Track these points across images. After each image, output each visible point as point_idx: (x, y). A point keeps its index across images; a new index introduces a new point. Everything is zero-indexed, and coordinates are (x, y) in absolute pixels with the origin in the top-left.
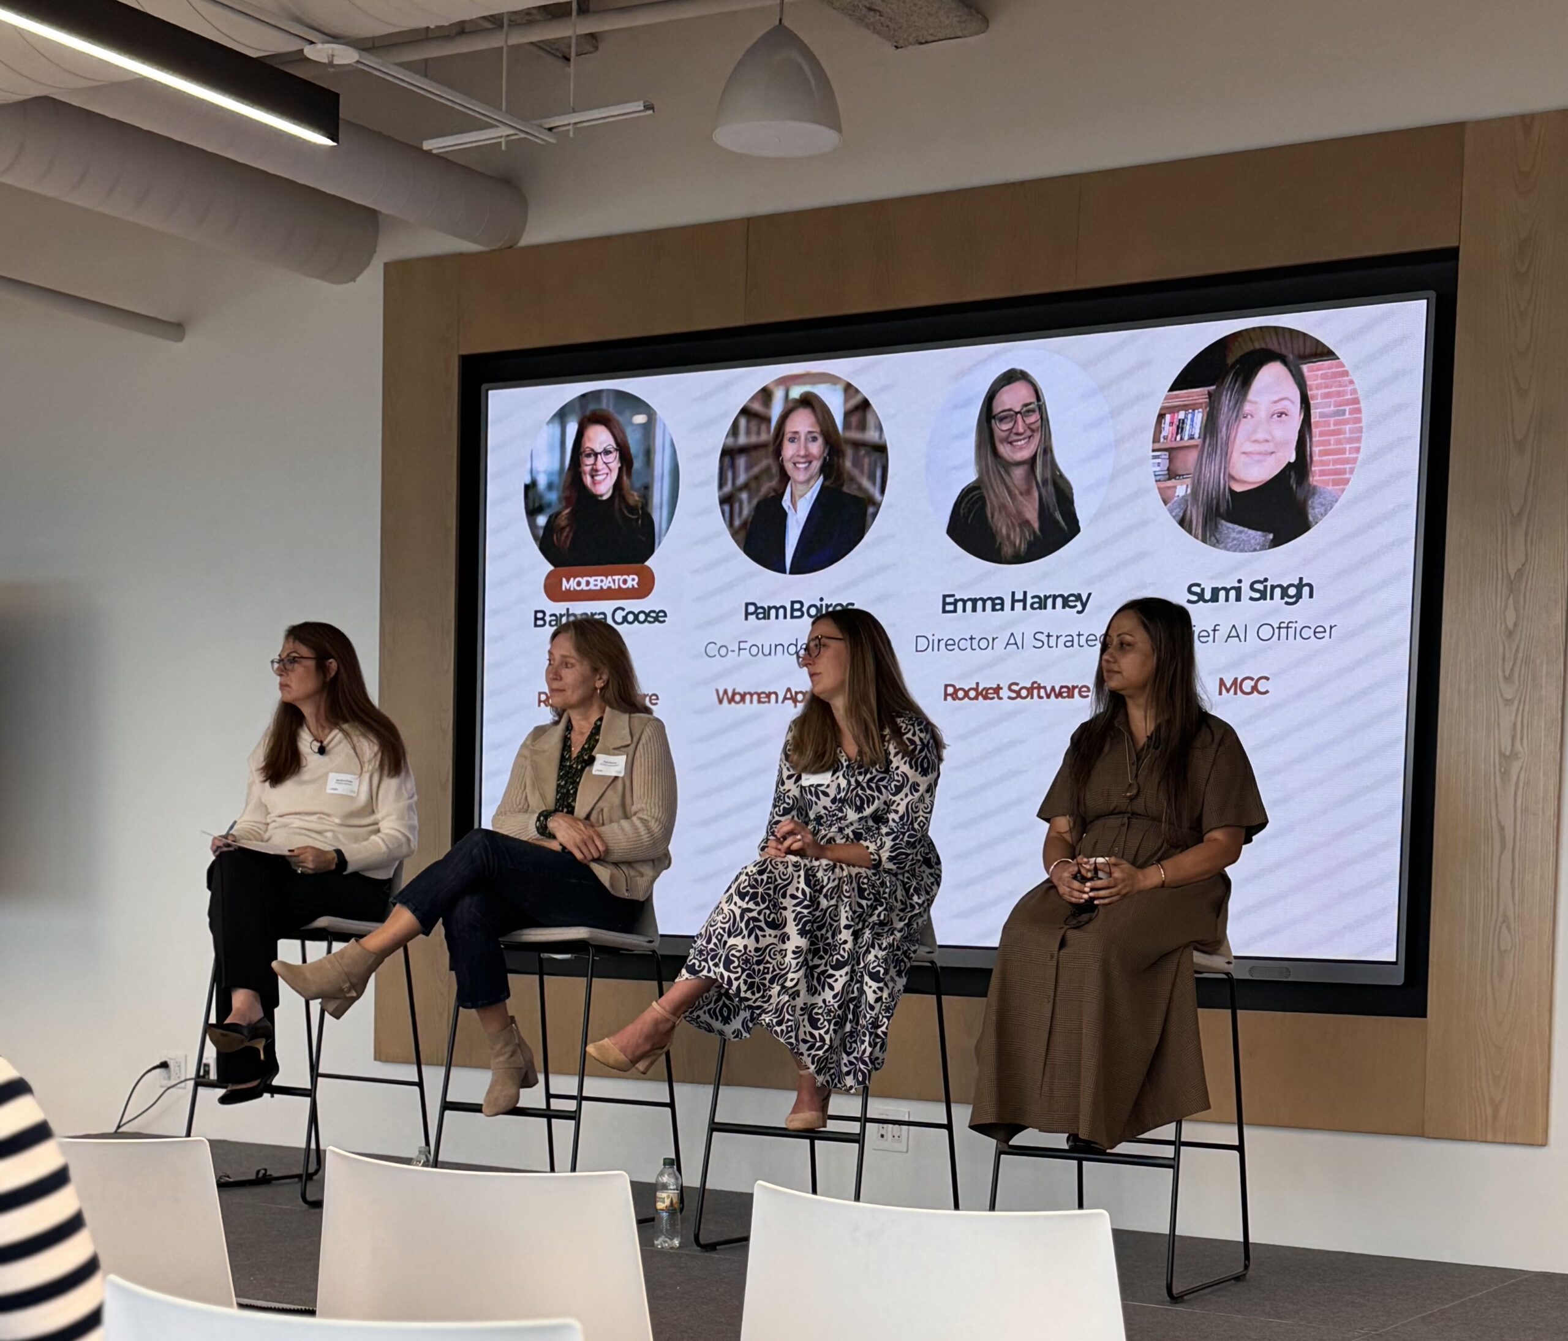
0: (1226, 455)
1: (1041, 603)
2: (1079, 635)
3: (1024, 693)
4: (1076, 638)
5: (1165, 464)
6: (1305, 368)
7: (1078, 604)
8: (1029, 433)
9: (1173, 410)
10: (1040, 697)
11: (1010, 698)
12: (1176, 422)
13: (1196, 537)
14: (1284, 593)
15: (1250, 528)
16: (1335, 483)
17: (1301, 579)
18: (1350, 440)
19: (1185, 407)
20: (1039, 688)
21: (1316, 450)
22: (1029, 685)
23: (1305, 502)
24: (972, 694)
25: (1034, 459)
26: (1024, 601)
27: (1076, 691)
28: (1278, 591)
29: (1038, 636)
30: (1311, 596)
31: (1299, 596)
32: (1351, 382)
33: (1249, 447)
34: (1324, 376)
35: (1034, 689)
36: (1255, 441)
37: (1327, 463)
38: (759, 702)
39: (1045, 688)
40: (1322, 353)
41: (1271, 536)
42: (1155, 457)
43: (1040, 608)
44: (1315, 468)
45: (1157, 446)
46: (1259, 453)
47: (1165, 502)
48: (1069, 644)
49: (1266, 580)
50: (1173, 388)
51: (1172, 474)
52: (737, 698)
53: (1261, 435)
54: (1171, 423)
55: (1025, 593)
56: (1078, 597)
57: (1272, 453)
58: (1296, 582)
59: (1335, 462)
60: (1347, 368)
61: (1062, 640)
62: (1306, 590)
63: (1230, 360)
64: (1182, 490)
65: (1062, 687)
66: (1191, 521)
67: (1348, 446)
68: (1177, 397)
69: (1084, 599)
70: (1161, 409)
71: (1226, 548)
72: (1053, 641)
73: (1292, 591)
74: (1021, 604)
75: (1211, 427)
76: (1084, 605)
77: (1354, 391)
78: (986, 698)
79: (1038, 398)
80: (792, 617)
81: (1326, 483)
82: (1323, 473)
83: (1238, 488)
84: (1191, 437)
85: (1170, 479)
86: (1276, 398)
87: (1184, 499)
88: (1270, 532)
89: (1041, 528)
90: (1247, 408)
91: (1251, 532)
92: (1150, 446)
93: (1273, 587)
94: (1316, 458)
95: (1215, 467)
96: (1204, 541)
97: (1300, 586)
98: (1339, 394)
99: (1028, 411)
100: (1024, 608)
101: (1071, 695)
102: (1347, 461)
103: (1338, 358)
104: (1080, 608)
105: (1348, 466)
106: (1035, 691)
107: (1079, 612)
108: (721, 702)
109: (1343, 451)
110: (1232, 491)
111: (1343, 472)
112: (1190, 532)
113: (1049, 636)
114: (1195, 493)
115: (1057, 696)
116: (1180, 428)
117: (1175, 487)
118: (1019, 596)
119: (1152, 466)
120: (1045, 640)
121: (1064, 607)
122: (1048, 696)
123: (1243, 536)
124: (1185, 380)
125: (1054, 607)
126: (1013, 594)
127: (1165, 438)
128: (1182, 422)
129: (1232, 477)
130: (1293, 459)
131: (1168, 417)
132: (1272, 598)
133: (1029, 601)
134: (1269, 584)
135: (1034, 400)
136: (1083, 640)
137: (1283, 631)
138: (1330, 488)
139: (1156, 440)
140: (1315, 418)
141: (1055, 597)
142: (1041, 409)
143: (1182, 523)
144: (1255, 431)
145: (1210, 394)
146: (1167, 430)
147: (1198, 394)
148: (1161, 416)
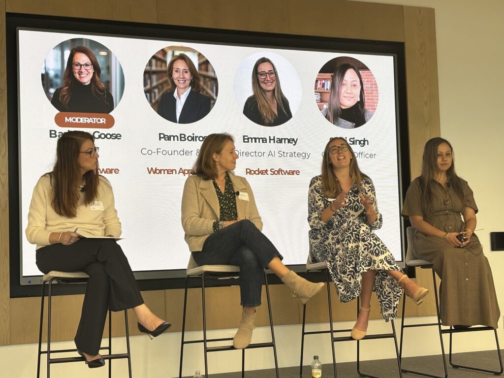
0: (339, 96)
1: (280, 141)
2: (294, 153)
3: (276, 172)
4: (293, 154)
5: (319, 97)
6: (360, 72)
7: (293, 142)
8: (271, 81)
9: (321, 79)
10: (282, 174)
11: (271, 174)
12: (322, 84)
13: (331, 122)
14: (360, 143)
15: (348, 121)
16: (372, 109)
17: (364, 139)
18: (375, 96)
19: (325, 79)
20: (282, 171)
21: (366, 98)
22: (278, 170)
23: (364, 114)
24: (257, 172)
25: (274, 90)
26: (274, 139)
27: (295, 172)
28: (358, 142)
29: (280, 153)
30: (368, 144)
31: (364, 144)
32: (374, 78)
33: (345, 95)
34: (366, 75)
35: (280, 171)
36: (348, 93)
37: (369, 103)
38: (168, 173)
39: (284, 171)
40: (365, 68)
41: (354, 124)
42: (316, 94)
43: (280, 142)
44: (366, 104)
45: (316, 91)
46: (349, 97)
47: (320, 110)
48: (291, 156)
49: (354, 138)
50: (320, 72)
51: (322, 101)
52: (158, 172)
53: (349, 92)
54: (320, 84)
55: (274, 137)
56: (293, 140)
57: (353, 97)
58: (363, 139)
59: (372, 103)
60: (373, 74)
61: (288, 154)
62: (366, 142)
63: (338, 66)
64: (325, 106)
65: (290, 171)
66: (329, 117)
67: (375, 98)
68: (321, 75)
69: (295, 140)
70: (317, 79)
71: (341, 127)
72: (285, 155)
73: (362, 142)
74: (273, 141)
75: (333, 86)
76: (295, 143)
77: (375, 81)
78: (262, 174)
79: (274, 69)
80: (181, 140)
81: (369, 108)
82: (368, 106)
83: (343, 108)
84: (327, 89)
85: (321, 102)
86: (353, 80)
87: (327, 109)
88: (354, 123)
89: (278, 114)
90: (344, 82)
91: (348, 122)
92: (314, 91)
93: (356, 141)
94: (366, 101)
95: (335, 100)
96: (334, 124)
97: (364, 141)
98: (371, 81)
99: (271, 73)
100: (274, 142)
101: (293, 174)
102: (374, 103)
103: (369, 70)
104: (294, 143)
105: (375, 104)
106: (280, 172)
107: (294, 145)
108: (150, 173)
109: (373, 99)
110: (341, 108)
111: (374, 106)
112: (329, 120)
113: (284, 153)
114: (330, 108)
115: (288, 174)
116: (323, 86)
117: (323, 105)
118: (272, 138)
119: (316, 97)
120: (283, 154)
121: (288, 143)
122: (285, 174)
123: (346, 123)
124: (324, 70)
125: (285, 143)
126: (270, 137)
127: (319, 88)
128: (324, 84)
129: (340, 103)
130: (359, 100)
131: (319, 81)
132: (356, 144)
133: (276, 140)
134: (355, 139)
135: (272, 69)
136: (296, 154)
137: (361, 155)
138: (371, 110)
139: (316, 89)
140: (364, 88)
141: (285, 139)
142: (276, 73)
143: (326, 117)
144: (347, 90)
145: (332, 76)
146: (319, 86)
147: (328, 75)
148: (317, 81)
